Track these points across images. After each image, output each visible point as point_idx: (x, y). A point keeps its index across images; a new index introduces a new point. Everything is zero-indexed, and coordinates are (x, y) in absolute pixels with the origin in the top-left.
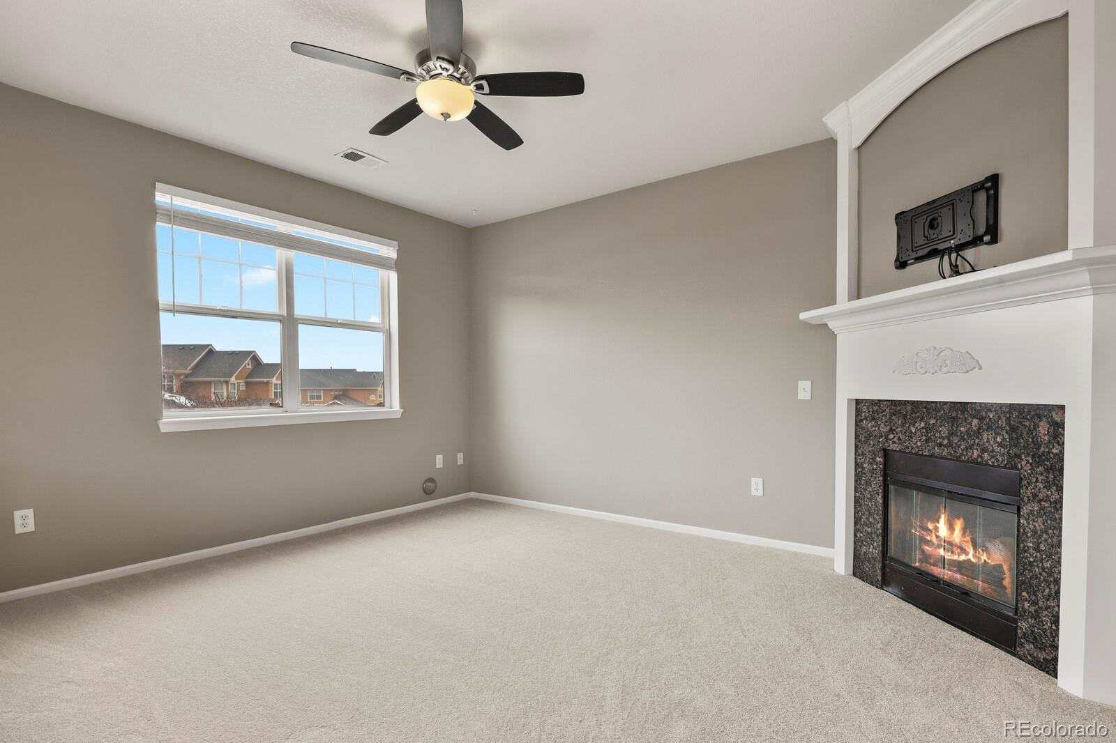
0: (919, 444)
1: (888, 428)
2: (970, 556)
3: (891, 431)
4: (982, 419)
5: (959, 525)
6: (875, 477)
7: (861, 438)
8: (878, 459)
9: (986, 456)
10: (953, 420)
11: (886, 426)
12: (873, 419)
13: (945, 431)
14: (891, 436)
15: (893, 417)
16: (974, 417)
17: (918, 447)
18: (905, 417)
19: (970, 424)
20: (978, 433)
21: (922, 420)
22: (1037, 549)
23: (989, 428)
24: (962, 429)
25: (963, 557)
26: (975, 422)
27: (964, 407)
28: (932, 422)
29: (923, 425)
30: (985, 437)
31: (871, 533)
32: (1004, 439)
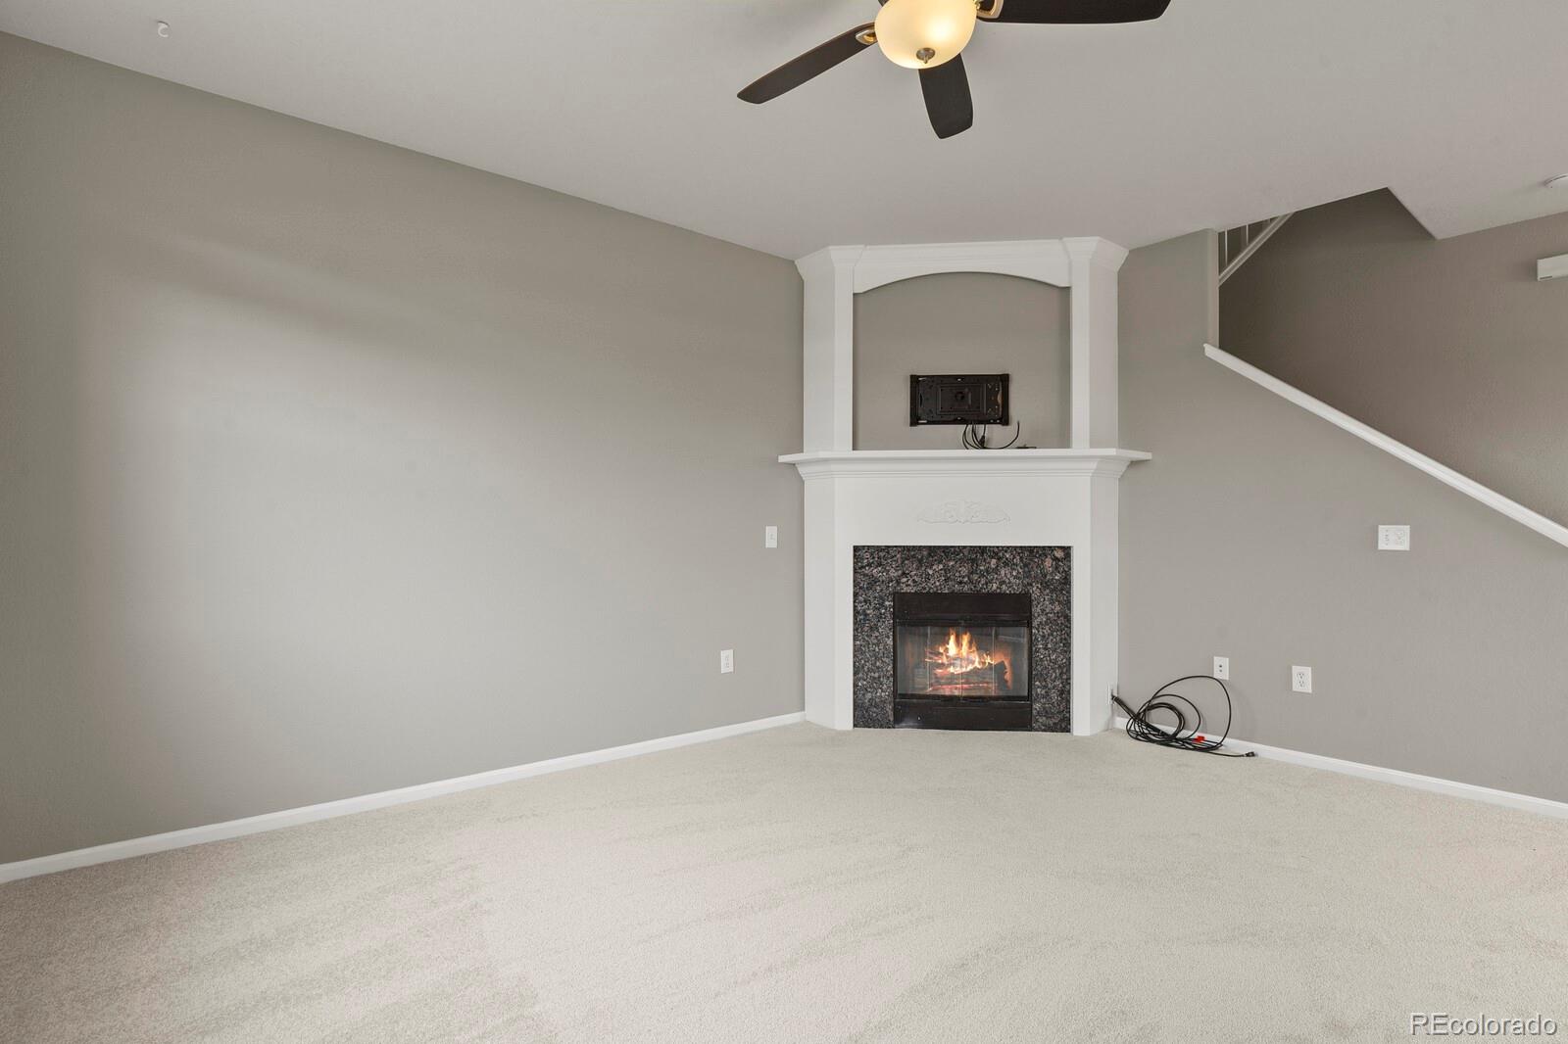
0: (938, 584)
1: (900, 572)
2: (977, 665)
3: (904, 574)
4: (999, 559)
5: (965, 639)
6: (884, 622)
7: (863, 584)
8: (887, 603)
9: (1004, 587)
10: (973, 561)
11: (896, 571)
12: (880, 565)
13: (964, 571)
14: (905, 580)
15: (906, 562)
16: (993, 558)
17: (936, 587)
18: (920, 561)
19: (989, 563)
20: (996, 570)
21: (940, 562)
22: (1046, 649)
23: (1006, 564)
24: (982, 568)
25: (970, 667)
26: (994, 561)
27: (983, 550)
28: (951, 563)
29: (941, 567)
30: (1003, 572)
31: (879, 677)
32: (1018, 572)
